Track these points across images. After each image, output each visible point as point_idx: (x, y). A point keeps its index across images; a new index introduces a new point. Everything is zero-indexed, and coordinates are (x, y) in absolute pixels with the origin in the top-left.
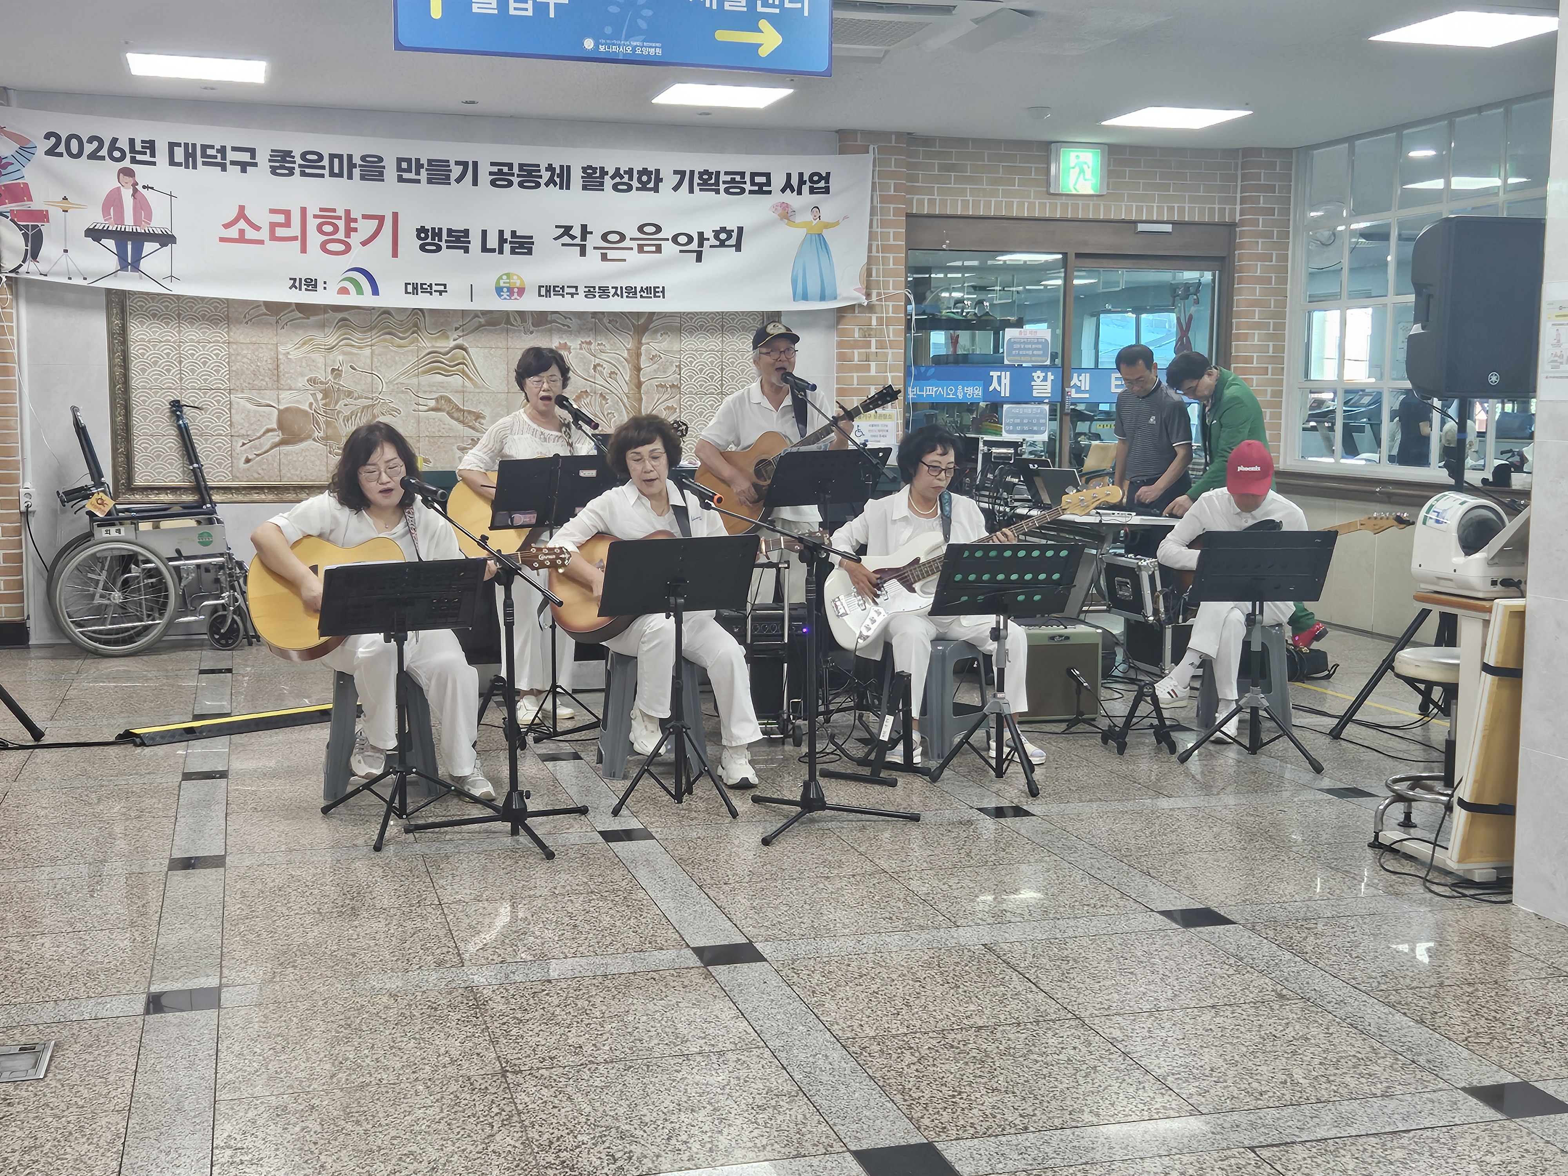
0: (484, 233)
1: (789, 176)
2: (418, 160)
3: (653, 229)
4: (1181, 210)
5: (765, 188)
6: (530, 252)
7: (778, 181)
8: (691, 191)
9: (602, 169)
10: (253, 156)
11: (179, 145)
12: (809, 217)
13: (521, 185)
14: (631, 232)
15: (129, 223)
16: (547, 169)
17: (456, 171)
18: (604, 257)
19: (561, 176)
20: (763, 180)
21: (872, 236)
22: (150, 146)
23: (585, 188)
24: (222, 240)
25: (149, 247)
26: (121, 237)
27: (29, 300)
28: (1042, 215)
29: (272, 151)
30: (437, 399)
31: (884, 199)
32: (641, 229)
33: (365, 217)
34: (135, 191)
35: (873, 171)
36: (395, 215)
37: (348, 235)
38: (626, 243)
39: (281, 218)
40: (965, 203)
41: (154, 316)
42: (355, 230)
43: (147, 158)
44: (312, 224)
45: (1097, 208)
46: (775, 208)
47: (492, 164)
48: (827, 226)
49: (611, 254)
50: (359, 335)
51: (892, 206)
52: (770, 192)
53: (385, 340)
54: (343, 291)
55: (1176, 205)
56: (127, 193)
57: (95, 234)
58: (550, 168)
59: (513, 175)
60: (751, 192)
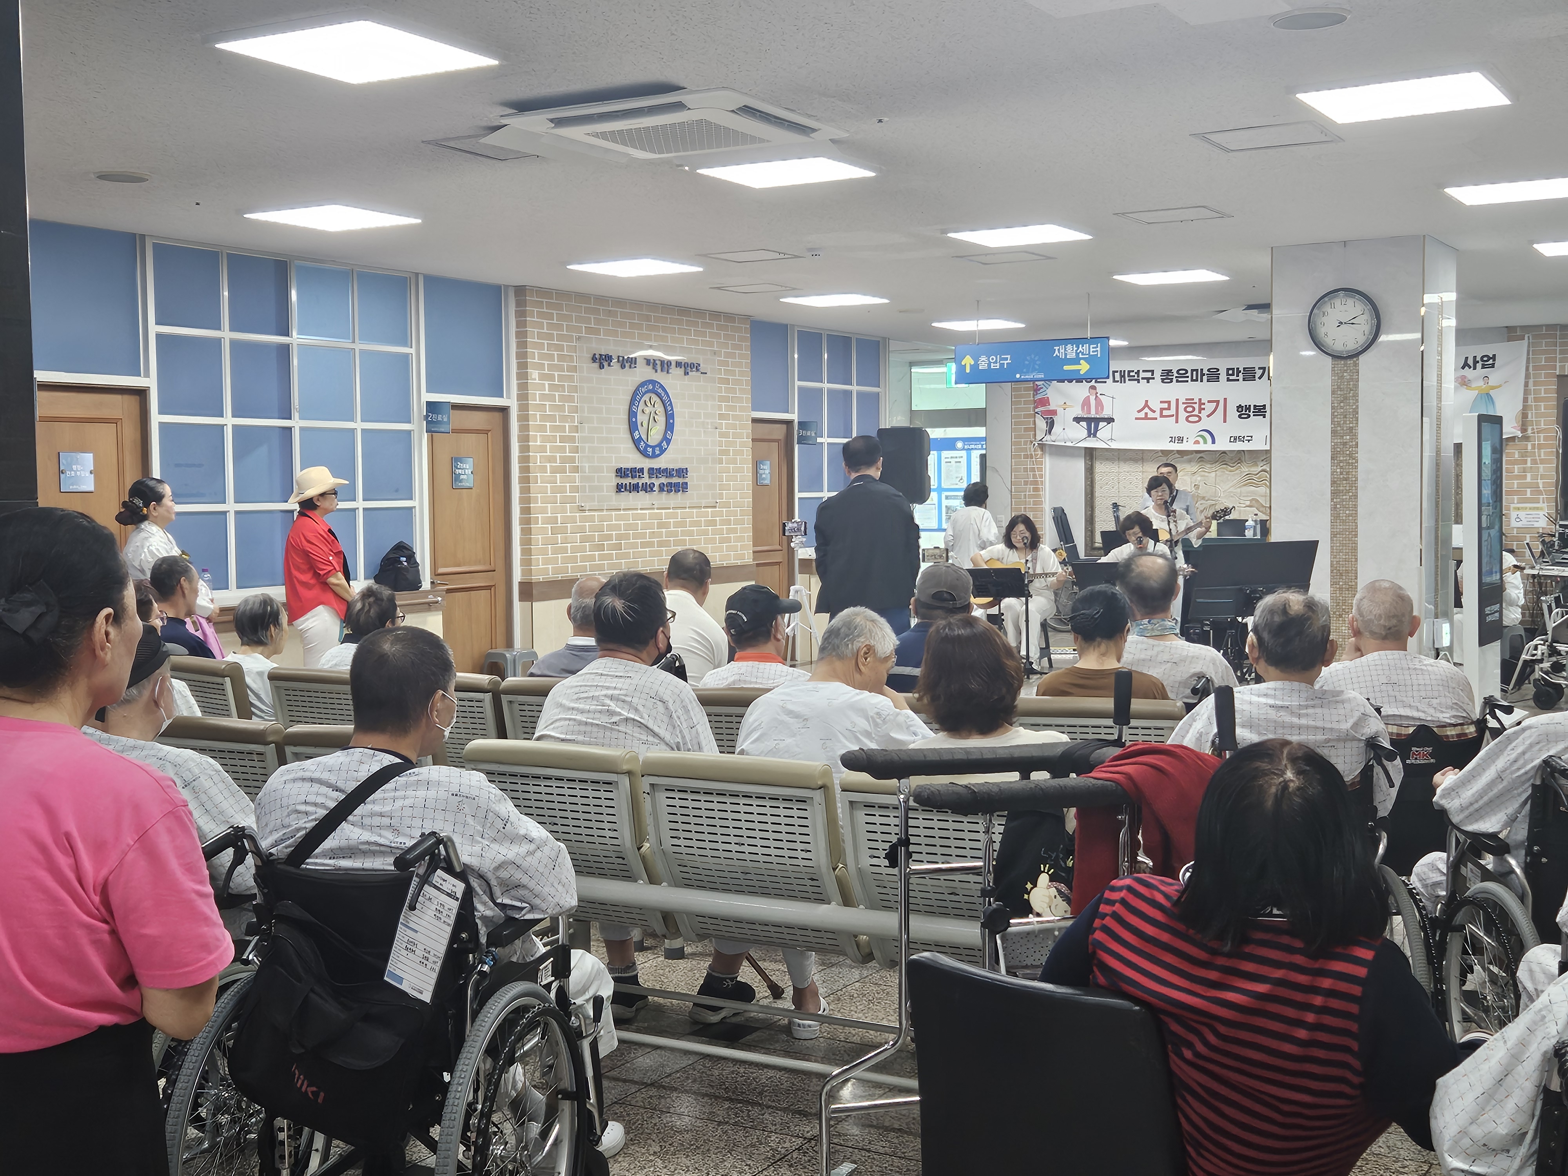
2: (1238, 369)
10: (1153, 374)
12: (1481, 383)
15: (1093, 414)
24: (1137, 419)
25: (1102, 424)
26: (1089, 420)
27: (1051, 454)
29: (1163, 370)
30: (1251, 501)
31: (1535, 368)
33: (1209, 402)
34: (1097, 396)
35: (1528, 350)
36: (1225, 399)
37: (1200, 412)
39: (1166, 405)
41: (1107, 459)
42: (1204, 409)
44: (1182, 407)
48: (1493, 388)
50: (1209, 466)
51: (1542, 371)
53: (1224, 468)
54: (1197, 442)
56: (1092, 399)
57: (1077, 420)
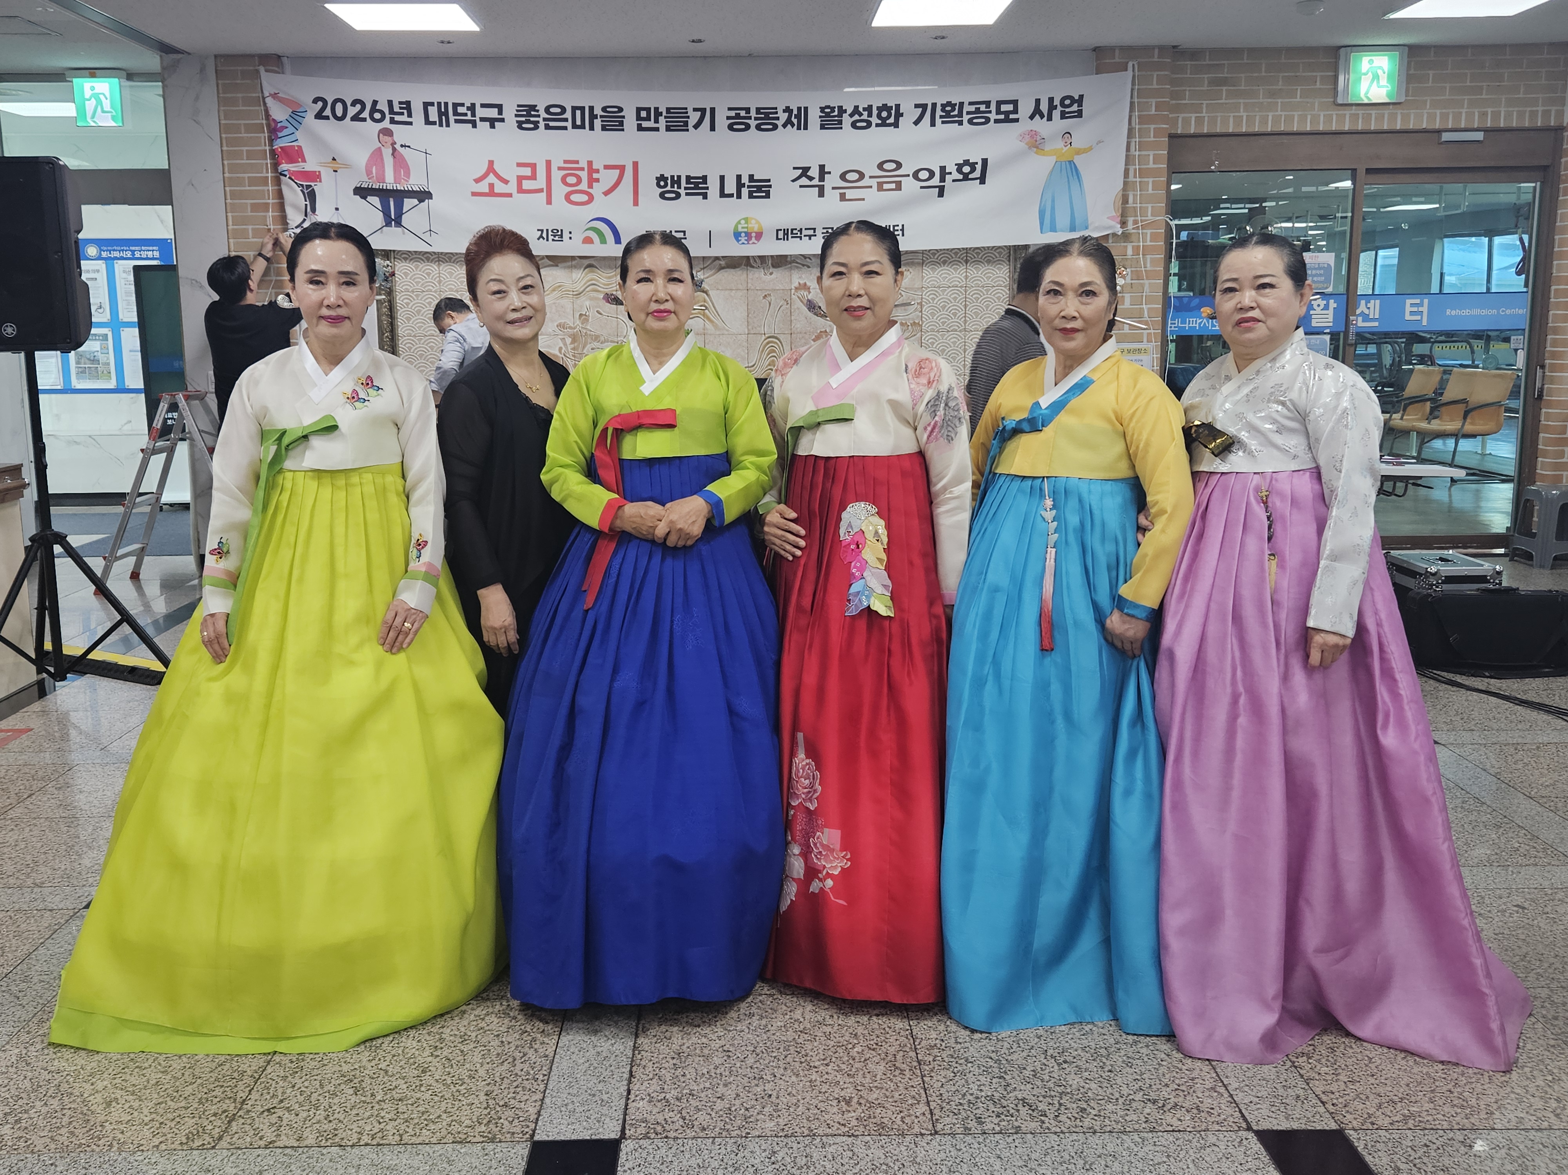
0: (722, 178)
1: (1038, 101)
2: (656, 109)
3: (894, 166)
4: (1496, 115)
5: (1012, 116)
6: (768, 196)
7: (1026, 108)
8: (933, 124)
9: (840, 108)
10: (500, 113)
11: (432, 104)
12: (1060, 144)
13: (758, 127)
14: (871, 170)
15: (390, 182)
16: (784, 111)
17: (694, 117)
18: (843, 198)
19: (798, 117)
20: (1010, 107)
21: (1129, 160)
22: (407, 106)
23: (823, 127)
24: (474, 194)
25: (409, 203)
26: (384, 194)
28: (1327, 128)
29: (519, 106)
31: (1142, 120)
32: (880, 166)
33: (607, 167)
34: (394, 150)
35: (1132, 90)
36: (635, 165)
37: (590, 186)
38: (866, 182)
39: (527, 172)
40: (1238, 120)
42: (597, 180)
43: (405, 118)
44: (557, 175)
45: (1393, 117)
46: (1022, 137)
47: (730, 109)
48: (1079, 152)
49: (849, 194)
50: (604, 281)
51: (1152, 127)
52: (1017, 120)
54: (588, 241)
55: (1489, 110)
56: (387, 154)
57: (361, 191)
58: (788, 110)
59: (750, 118)
60: (996, 121)
